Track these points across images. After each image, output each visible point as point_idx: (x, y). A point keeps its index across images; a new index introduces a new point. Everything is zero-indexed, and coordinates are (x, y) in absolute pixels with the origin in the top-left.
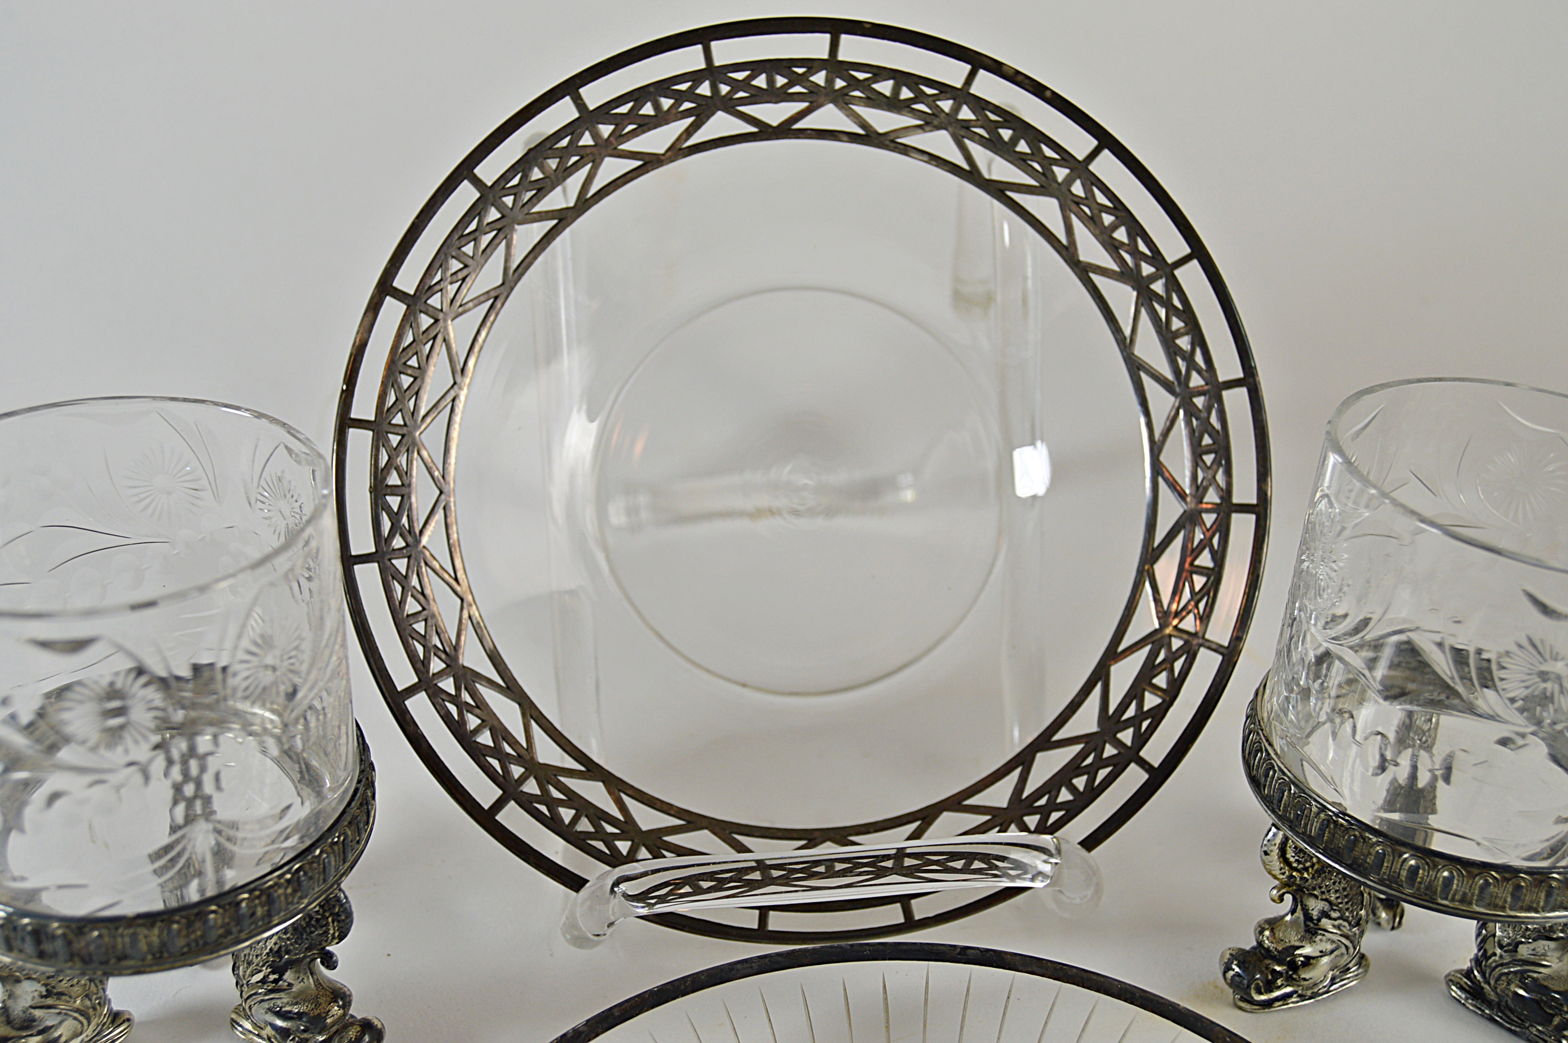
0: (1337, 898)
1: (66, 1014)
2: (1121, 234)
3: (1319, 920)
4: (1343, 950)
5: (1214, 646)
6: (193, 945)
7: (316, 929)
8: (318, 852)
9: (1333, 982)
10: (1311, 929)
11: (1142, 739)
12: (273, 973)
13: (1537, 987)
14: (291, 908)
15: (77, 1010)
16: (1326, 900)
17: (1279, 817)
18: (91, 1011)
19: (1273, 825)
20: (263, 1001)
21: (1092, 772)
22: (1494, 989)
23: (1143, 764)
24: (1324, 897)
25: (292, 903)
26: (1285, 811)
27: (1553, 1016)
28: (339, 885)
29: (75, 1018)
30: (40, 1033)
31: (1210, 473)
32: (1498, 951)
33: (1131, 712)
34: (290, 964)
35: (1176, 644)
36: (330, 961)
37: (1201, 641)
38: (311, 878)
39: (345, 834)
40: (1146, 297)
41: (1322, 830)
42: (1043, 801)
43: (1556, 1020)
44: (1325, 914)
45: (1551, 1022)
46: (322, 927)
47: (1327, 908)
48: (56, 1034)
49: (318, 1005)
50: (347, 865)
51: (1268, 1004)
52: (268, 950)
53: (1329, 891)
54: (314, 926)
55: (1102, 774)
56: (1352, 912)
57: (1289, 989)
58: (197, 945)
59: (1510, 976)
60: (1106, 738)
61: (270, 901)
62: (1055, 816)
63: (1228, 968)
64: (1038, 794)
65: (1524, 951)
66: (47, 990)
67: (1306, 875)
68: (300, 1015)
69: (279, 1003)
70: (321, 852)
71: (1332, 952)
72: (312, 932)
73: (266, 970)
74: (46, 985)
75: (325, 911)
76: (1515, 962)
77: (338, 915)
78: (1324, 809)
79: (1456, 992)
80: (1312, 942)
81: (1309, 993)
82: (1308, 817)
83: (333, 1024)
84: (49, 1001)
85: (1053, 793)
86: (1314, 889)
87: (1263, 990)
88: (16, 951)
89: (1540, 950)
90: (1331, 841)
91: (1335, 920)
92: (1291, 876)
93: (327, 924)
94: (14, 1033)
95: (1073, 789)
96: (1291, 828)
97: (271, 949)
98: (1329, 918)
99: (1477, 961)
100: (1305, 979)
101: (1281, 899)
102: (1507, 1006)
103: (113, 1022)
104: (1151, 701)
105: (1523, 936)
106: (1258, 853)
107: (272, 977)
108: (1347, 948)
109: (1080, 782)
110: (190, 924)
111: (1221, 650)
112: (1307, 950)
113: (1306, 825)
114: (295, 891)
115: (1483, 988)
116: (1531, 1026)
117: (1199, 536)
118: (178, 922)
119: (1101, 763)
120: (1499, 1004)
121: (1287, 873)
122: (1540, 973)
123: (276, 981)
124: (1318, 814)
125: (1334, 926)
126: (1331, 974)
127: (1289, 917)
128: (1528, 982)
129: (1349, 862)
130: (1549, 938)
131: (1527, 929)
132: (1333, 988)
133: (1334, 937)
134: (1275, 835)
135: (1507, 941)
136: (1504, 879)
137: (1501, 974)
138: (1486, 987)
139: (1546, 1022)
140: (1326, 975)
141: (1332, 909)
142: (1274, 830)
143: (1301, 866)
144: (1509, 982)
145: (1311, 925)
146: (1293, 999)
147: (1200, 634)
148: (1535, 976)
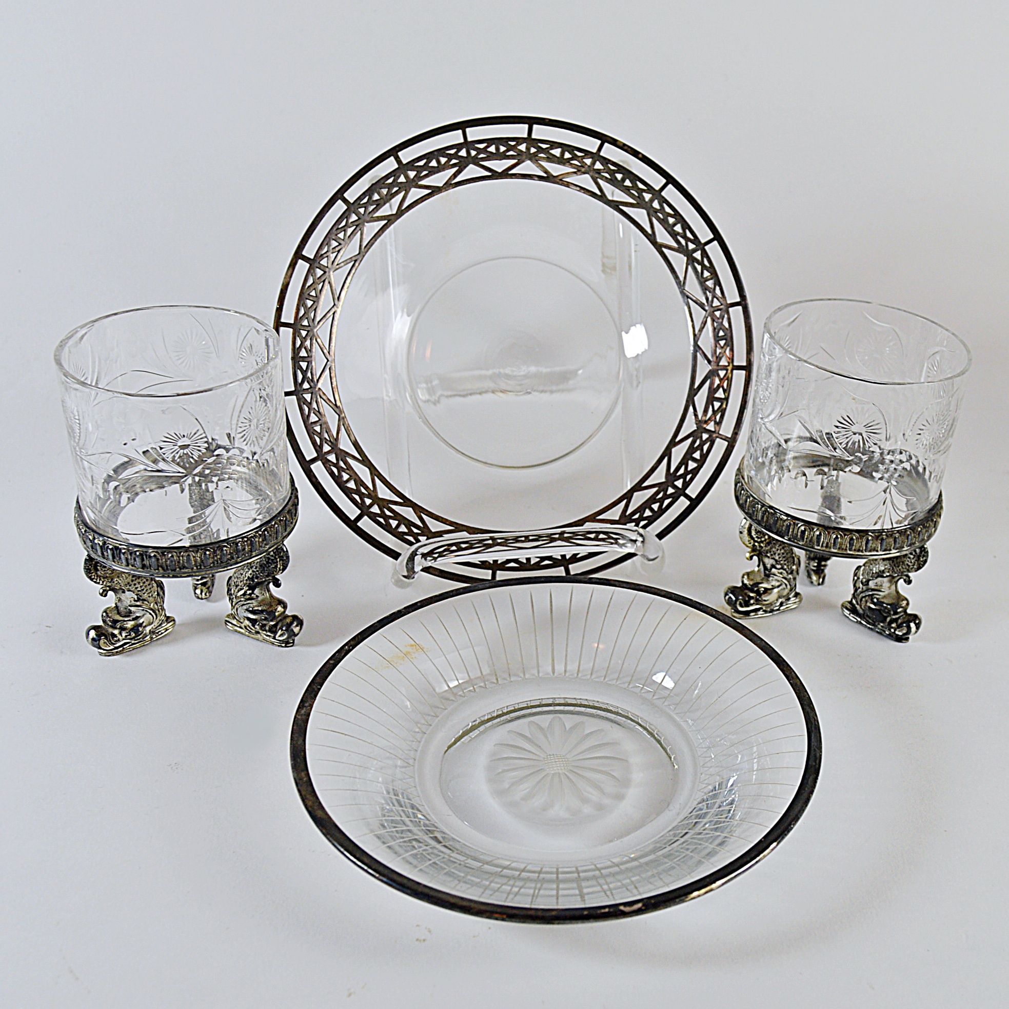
0: (779, 558)
1: (146, 611)
2: (678, 228)
3: (771, 569)
4: (784, 586)
5: (724, 438)
6: (216, 563)
7: (271, 565)
8: (273, 523)
9: (781, 604)
10: (768, 575)
11: (686, 485)
12: (249, 590)
13: (879, 603)
14: (261, 549)
15: (151, 609)
16: (773, 559)
17: (746, 513)
18: (157, 612)
19: (745, 518)
20: (244, 605)
21: (661, 501)
22: (861, 608)
23: (688, 497)
24: (772, 557)
25: (261, 547)
26: (748, 510)
27: (886, 617)
28: (283, 542)
29: (150, 614)
30: (134, 619)
31: (724, 350)
32: (861, 585)
33: (682, 471)
34: (258, 584)
35: (705, 436)
36: (277, 584)
37: (717, 435)
38: (270, 535)
39: (286, 517)
40: (691, 260)
41: (763, 518)
42: (637, 516)
43: (888, 619)
44: (773, 566)
45: (886, 620)
46: (274, 563)
47: (774, 563)
48: (141, 621)
49: (271, 606)
50: (286, 533)
51: (748, 613)
52: (247, 578)
53: (775, 554)
54: (270, 563)
55: (667, 502)
56: (788, 566)
57: (758, 607)
58: (217, 563)
59: (867, 598)
60: (669, 484)
61: (252, 544)
62: (643, 523)
63: (726, 594)
64: (634, 512)
65: (872, 584)
66: (138, 598)
67: (762, 545)
68: (262, 611)
69: (251, 605)
70: (275, 523)
71: (778, 586)
72: (269, 566)
73: (246, 588)
74: (137, 595)
75: (276, 555)
76: (867, 590)
77: (282, 557)
78: (763, 505)
79: (847, 612)
80: (767, 581)
81: (769, 610)
82: (757, 510)
83: (279, 616)
84: (138, 603)
85: (642, 512)
86: (767, 553)
87: (743, 605)
88: (130, 566)
89: (879, 584)
90: (767, 521)
91: (779, 569)
92: (754, 545)
93: (277, 562)
94: (121, 618)
95: (652, 510)
96: (751, 518)
97: (248, 577)
98: (776, 568)
99: (854, 596)
100: (765, 601)
101: (751, 558)
102: (867, 616)
103: (167, 620)
104: (692, 465)
105: (872, 577)
106: (739, 533)
107: (249, 592)
109: (655, 507)
110: (215, 552)
111: (728, 439)
112: (765, 585)
113: (756, 515)
114: (263, 540)
115: (856, 607)
116: (879, 624)
117: (717, 382)
118: (209, 551)
119: (666, 497)
120: (864, 615)
121: (752, 544)
122: (880, 595)
123: (250, 594)
124: (761, 508)
125: (779, 573)
126: (780, 600)
127: (757, 569)
128: (875, 600)
129: (775, 531)
130: (883, 577)
131: (873, 573)
132: (782, 608)
133: (779, 579)
134: (745, 523)
135: (864, 580)
136: (845, 535)
137: (863, 597)
138: (858, 607)
139: (884, 621)
140: (777, 600)
141: (777, 564)
142: (745, 521)
143: (759, 540)
144: (866, 602)
145: (767, 572)
146: (761, 612)
147: (717, 432)
148: (878, 597)
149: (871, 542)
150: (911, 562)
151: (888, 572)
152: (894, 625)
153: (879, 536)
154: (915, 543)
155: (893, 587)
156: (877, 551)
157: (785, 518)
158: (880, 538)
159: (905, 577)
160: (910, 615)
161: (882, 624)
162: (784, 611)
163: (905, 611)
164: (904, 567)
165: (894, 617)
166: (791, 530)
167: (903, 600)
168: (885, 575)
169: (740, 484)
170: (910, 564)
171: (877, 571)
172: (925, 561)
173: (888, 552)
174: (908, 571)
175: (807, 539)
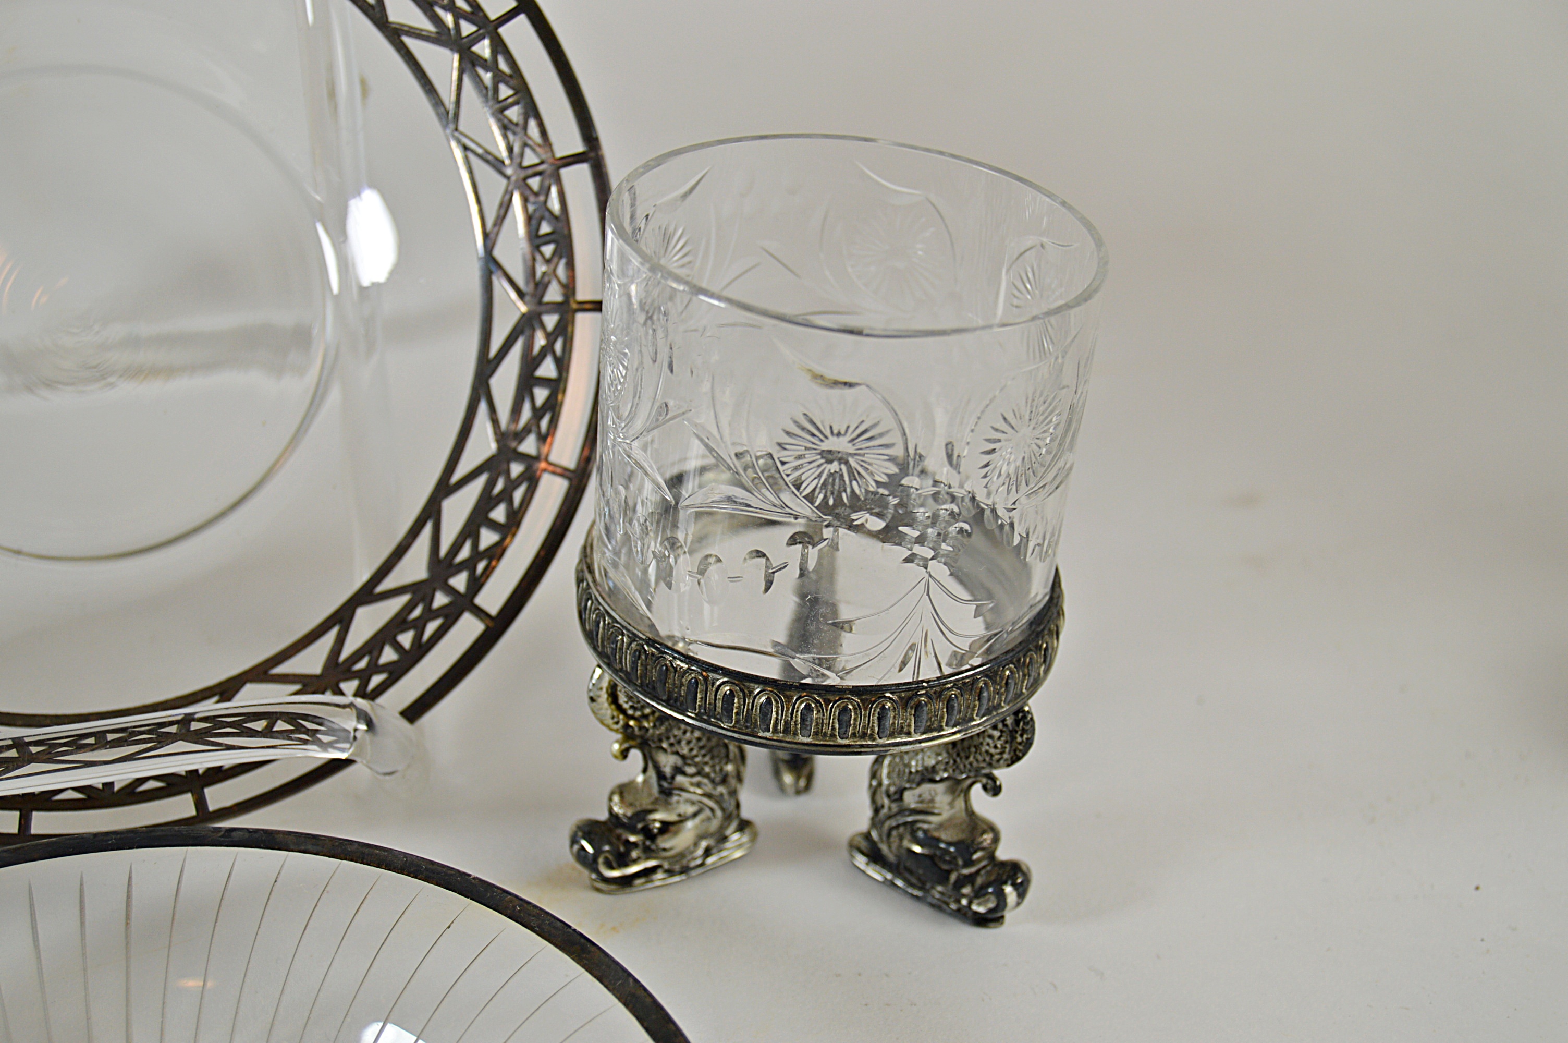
0: (691, 750)
3: (673, 778)
4: (708, 812)
5: (558, 470)
9: (708, 852)
10: (667, 792)
11: (476, 584)
13: (930, 841)
16: (677, 753)
17: (600, 655)
19: (599, 666)
21: (419, 624)
23: (479, 612)
24: (674, 749)
26: (603, 646)
27: (949, 872)
31: (552, 266)
32: (886, 801)
33: (465, 553)
35: (517, 469)
37: (544, 465)
40: (470, 62)
41: (634, 664)
42: (362, 664)
43: (953, 877)
44: (678, 770)
45: (947, 879)
47: (680, 762)
51: (626, 882)
53: (679, 742)
55: (432, 627)
56: (713, 766)
57: (652, 863)
59: (901, 829)
60: (437, 585)
62: (376, 680)
63: (574, 841)
64: (357, 656)
65: (910, 798)
67: (646, 724)
71: (695, 815)
76: (902, 811)
78: (633, 638)
79: (861, 861)
80: (667, 805)
81: (677, 868)
82: (621, 649)
85: (375, 653)
86: (661, 741)
87: (614, 864)
89: (926, 796)
90: (644, 675)
91: (692, 776)
92: (627, 726)
95: (398, 647)
96: (610, 665)
98: (684, 773)
99: (876, 822)
100: (665, 850)
101: (624, 754)
102: (906, 868)
104: (488, 538)
105: (908, 781)
106: (587, 700)
108: (712, 810)
109: (406, 639)
111: (567, 473)
112: (662, 815)
113: (621, 658)
115: (880, 849)
116: (933, 888)
117: (540, 341)
119: (430, 614)
120: (898, 865)
121: (621, 723)
122: (929, 823)
124: (629, 644)
125: (692, 784)
126: (704, 844)
127: (640, 778)
128: (920, 834)
129: (665, 698)
130: (933, 781)
131: (911, 773)
132: (710, 860)
133: (695, 798)
134: (600, 678)
135: (892, 789)
136: (827, 702)
137: (891, 829)
138: (884, 848)
139: (943, 878)
140: (696, 844)
141: (686, 764)
142: (598, 671)
143: (638, 714)
144: (901, 838)
145: (665, 784)
146: (660, 875)
147: (543, 457)
148: (925, 826)
149: (892, 714)
150: (996, 747)
151: (945, 770)
152: (966, 890)
153: (910, 698)
154: (999, 706)
155: (960, 803)
156: (909, 734)
157: (685, 666)
158: (912, 703)
159: (984, 780)
160: (1003, 864)
161: (940, 888)
162: (715, 868)
163: (991, 857)
164: (980, 758)
165: (966, 871)
166: (699, 696)
167: (984, 832)
168: (938, 778)
169: (585, 584)
170: (992, 751)
171: (920, 768)
172: (1029, 744)
173: (935, 734)
174: (990, 765)
175: (737, 714)
